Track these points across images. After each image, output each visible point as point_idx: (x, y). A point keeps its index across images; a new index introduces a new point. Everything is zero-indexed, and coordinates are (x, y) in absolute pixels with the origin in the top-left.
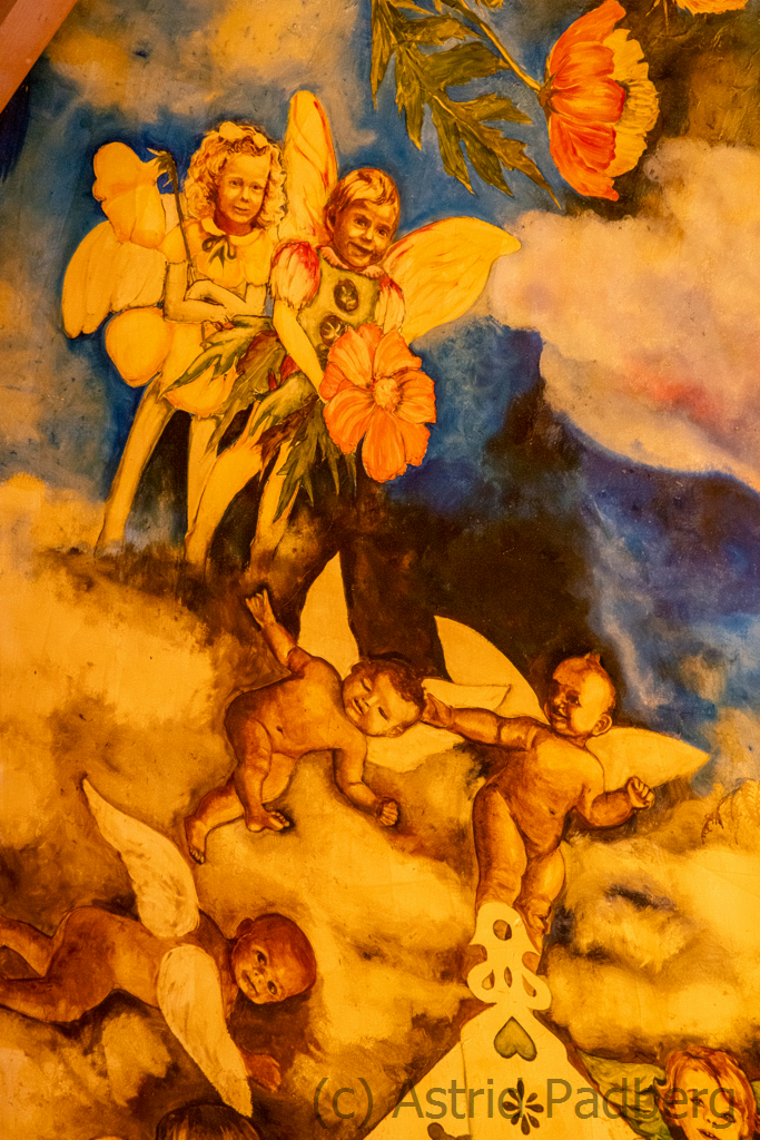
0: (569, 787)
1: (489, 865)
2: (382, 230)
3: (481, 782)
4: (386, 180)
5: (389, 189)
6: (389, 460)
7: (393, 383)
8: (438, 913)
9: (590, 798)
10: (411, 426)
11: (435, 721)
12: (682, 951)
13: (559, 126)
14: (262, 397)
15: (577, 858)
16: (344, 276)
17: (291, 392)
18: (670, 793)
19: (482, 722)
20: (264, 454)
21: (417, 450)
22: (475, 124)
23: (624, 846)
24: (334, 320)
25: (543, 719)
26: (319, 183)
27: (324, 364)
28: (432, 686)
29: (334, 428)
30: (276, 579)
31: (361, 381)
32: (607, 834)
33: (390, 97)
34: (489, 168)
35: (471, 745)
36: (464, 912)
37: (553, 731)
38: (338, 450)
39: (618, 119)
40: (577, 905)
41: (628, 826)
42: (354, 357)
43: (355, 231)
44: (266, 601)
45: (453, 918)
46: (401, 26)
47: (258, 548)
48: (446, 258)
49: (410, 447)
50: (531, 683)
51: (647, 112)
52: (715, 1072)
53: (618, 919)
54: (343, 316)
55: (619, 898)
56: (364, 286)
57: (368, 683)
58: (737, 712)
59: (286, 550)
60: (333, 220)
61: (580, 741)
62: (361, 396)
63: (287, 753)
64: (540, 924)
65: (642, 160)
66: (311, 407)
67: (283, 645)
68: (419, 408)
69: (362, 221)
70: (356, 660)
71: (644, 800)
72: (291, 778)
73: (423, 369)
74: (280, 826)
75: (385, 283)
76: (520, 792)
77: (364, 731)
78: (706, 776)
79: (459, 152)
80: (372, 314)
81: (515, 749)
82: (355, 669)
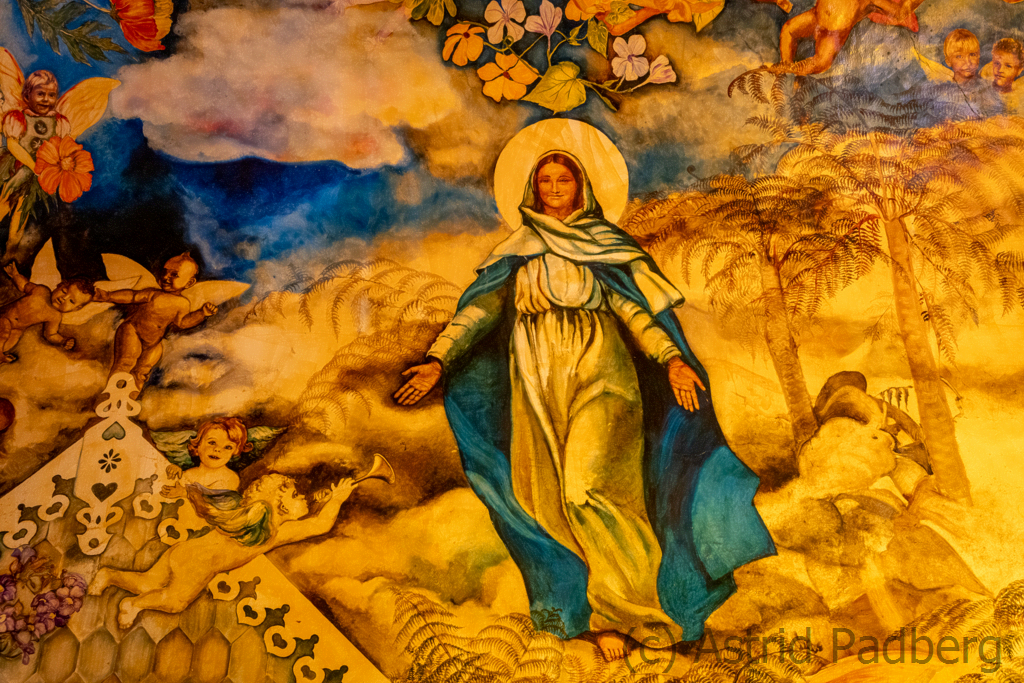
0: (170, 314)
1: (120, 357)
2: (51, 95)
3: (122, 321)
4: (48, 73)
5: (51, 76)
6: (72, 192)
7: (70, 159)
8: (87, 383)
9: (181, 316)
10: (82, 175)
11: (100, 299)
12: (223, 376)
13: (125, 25)
14: (7, 181)
15: (171, 345)
16: (37, 119)
17: (21, 174)
18: (225, 307)
19: (125, 295)
20: (10, 205)
21: (87, 184)
22: (85, 36)
23: (198, 335)
24: (37, 139)
25: (158, 286)
26: (16, 83)
27: (34, 157)
28: (100, 285)
29: (44, 185)
30: (19, 256)
31: (54, 162)
32: (189, 331)
33: (39, 38)
34: (96, 53)
35: (119, 306)
36: (104, 379)
37: (163, 291)
38: (47, 194)
39: (153, 13)
40: (166, 366)
41: (202, 325)
42: (49, 153)
43: (39, 99)
44: (14, 266)
45: (95, 384)
46: (34, 6)
47: (9, 245)
48: (85, 99)
49: (82, 183)
50: (152, 272)
51: (168, 6)
52: (227, 428)
53: (189, 368)
54: (41, 136)
55: (192, 359)
56: (48, 121)
57: (65, 290)
58: (267, 262)
59: (24, 242)
60: (27, 97)
61: (178, 292)
62: (55, 169)
63: (19, 329)
64: (144, 378)
65: (172, 28)
66: (32, 179)
67: (22, 283)
68: (85, 166)
69: (41, 94)
70: (60, 281)
71: (212, 312)
72: (20, 339)
73: (84, 149)
74: (10, 360)
75: (59, 117)
76: (142, 322)
77: (61, 311)
78: (248, 295)
79: (80, 51)
80: (54, 132)
81: (144, 302)
82: (59, 286)
